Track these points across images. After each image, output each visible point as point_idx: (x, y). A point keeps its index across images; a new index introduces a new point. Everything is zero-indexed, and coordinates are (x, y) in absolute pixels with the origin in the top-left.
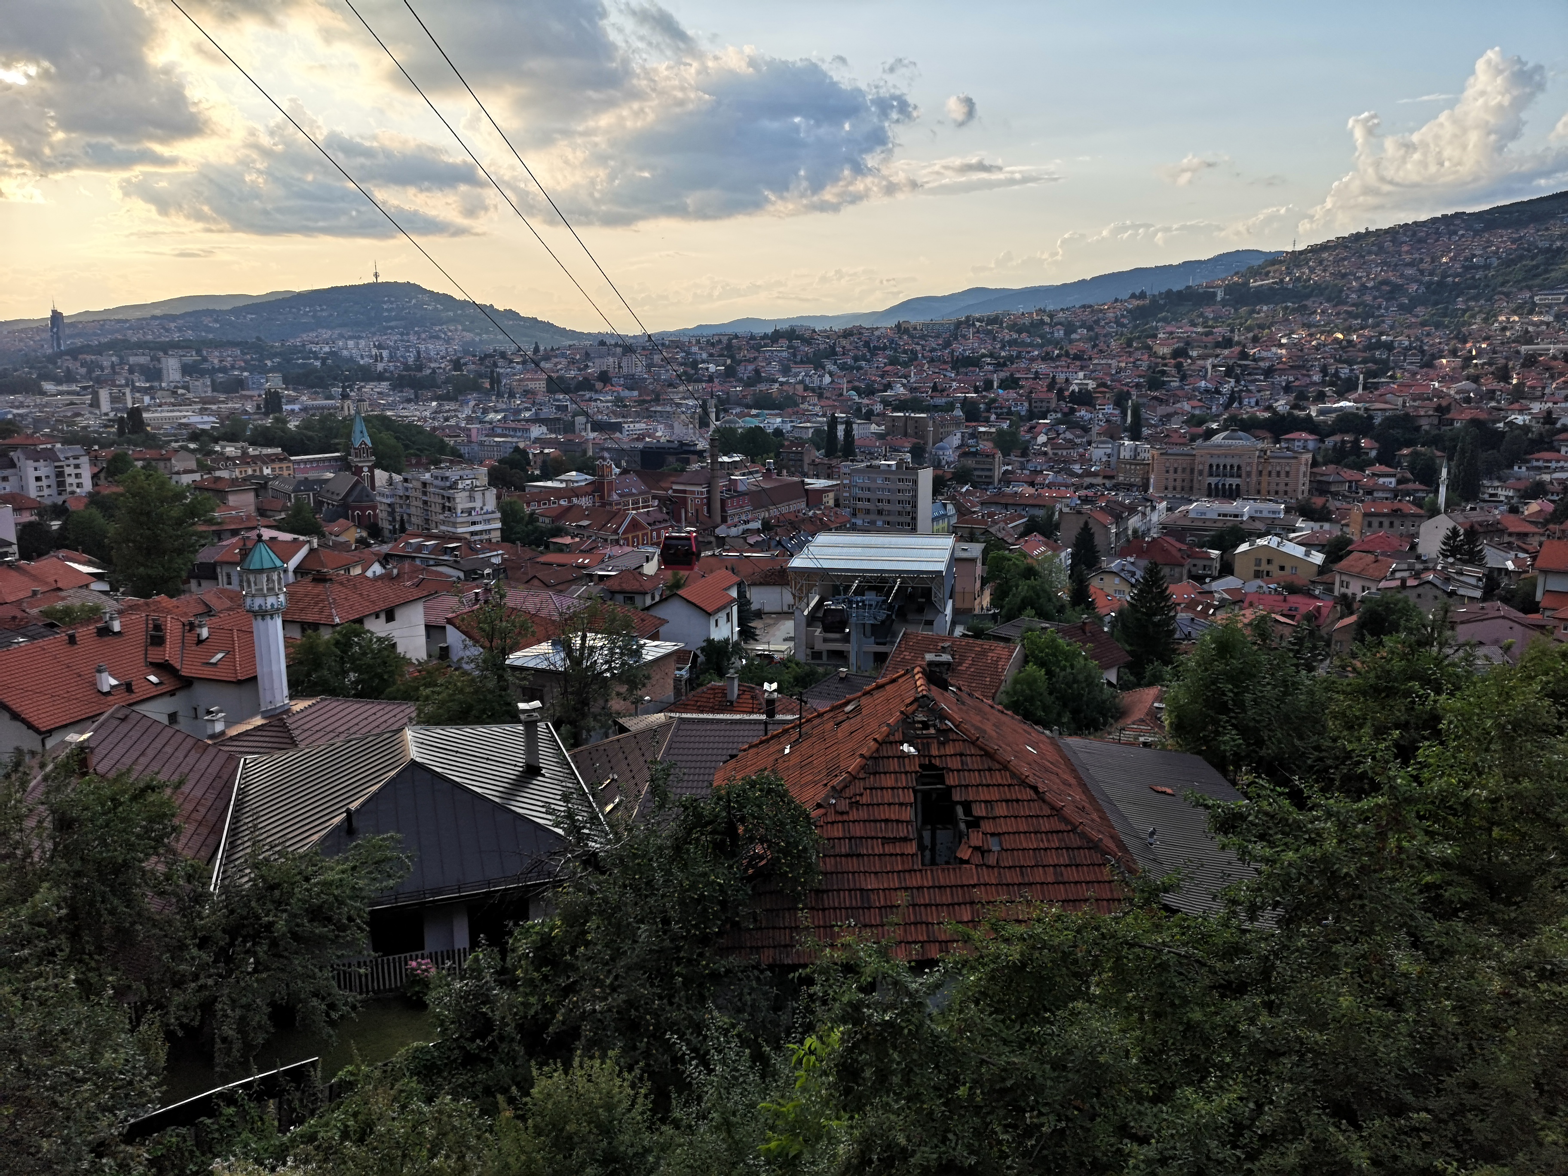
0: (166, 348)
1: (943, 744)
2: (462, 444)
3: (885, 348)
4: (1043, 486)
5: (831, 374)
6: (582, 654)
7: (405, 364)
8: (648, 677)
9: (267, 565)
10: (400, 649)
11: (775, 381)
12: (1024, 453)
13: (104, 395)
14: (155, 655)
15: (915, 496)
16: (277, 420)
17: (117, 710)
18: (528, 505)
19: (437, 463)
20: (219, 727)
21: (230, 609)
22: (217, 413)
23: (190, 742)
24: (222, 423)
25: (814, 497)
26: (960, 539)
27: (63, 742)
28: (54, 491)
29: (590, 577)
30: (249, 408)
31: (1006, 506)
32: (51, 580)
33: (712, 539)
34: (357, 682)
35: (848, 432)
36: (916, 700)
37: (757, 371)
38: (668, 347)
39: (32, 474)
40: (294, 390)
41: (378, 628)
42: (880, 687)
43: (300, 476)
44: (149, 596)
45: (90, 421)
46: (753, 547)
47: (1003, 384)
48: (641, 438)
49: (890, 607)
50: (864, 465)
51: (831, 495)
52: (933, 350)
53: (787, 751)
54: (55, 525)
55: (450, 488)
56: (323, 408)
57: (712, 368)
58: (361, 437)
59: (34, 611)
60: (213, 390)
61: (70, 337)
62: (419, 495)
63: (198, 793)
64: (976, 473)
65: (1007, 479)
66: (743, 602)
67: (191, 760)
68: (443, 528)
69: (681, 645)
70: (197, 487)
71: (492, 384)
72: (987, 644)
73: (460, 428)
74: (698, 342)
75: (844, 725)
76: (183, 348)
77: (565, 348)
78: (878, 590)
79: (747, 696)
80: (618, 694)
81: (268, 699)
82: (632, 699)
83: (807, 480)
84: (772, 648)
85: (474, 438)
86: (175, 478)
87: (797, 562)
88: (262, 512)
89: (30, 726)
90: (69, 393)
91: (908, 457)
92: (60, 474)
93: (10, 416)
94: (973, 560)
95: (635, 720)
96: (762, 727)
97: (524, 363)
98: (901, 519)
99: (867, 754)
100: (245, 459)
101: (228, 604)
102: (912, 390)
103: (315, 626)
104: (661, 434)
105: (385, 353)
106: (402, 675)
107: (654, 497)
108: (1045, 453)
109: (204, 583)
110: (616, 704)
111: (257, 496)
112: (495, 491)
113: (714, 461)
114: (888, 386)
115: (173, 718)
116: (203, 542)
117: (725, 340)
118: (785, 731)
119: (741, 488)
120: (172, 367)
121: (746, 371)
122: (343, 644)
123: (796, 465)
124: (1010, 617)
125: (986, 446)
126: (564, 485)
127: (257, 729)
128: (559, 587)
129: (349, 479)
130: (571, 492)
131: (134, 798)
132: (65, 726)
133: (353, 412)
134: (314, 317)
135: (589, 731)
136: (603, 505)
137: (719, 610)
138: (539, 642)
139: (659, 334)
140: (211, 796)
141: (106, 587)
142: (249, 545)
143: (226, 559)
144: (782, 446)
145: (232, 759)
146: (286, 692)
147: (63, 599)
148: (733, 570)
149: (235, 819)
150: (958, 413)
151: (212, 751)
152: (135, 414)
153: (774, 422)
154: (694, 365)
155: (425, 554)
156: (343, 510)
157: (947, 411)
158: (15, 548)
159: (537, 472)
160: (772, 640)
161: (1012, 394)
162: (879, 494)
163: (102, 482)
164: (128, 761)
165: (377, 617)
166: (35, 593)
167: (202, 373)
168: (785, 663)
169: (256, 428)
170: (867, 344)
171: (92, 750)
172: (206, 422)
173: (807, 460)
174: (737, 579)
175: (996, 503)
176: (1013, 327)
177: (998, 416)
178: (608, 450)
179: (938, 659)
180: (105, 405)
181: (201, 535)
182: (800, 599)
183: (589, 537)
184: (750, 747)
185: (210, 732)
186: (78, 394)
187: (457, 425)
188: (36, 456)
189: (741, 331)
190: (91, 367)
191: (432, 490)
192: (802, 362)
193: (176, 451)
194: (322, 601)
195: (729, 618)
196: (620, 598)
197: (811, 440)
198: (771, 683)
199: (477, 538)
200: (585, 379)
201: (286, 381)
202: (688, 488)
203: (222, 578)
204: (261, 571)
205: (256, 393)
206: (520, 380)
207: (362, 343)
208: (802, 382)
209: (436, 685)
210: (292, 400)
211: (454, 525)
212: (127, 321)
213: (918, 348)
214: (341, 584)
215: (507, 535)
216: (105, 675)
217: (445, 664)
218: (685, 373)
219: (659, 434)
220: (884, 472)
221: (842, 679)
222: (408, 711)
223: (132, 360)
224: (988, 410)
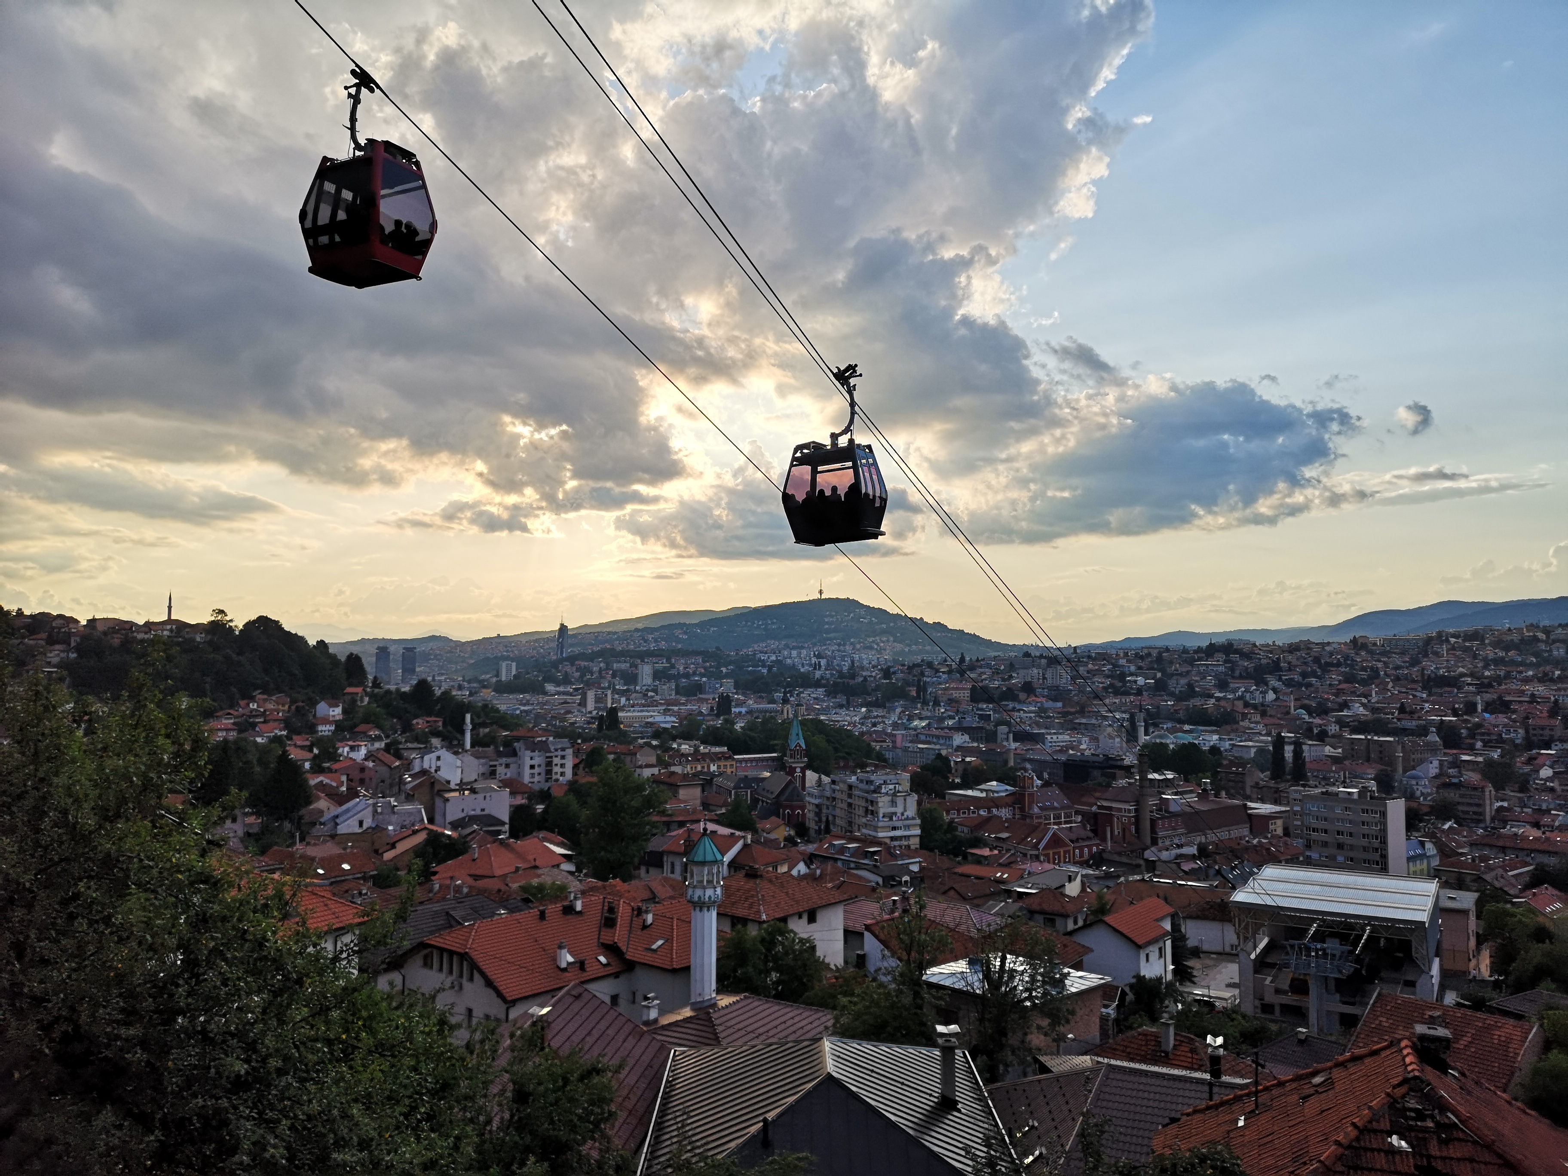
0: (642, 656)
1: (1446, 1142)
2: (888, 749)
3: (1339, 664)
4: (1552, 829)
5: (1275, 690)
6: (1001, 977)
7: (840, 672)
8: (1072, 1013)
9: (709, 858)
10: (819, 953)
11: (1211, 696)
12: (1524, 788)
13: (591, 695)
14: (607, 937)
15: (1384, 830)
16: (726, 721)
17: (574, 987)
18: (948, 813)
19: (863, 766)
20: (653, 1014)
21: (672, 898)
22: (677, 714)
23: (628, 1028)
24: (681, 723)
25: (1259, 824)
26: (1445, 885)
27: (526, 1013)
28: (542, 778)
29: (1009, 893)
30: (704, 710)
31: (1503, 849)
32: (531, 858)
33: (1142, 862)
34: (778, 982)
35: (1298, 754)
36: (1405, 1081)
37: (1190, 686)
38: (1094, 659)
39: (528, 762)
40: (743, 694)
41: (800, 928)
42: (1355, 1059)
43: (741, 774)
44: (605, 879)
45: (577, 718)
46: (1188, 875)
47: (1490, 707)
48: (1063, 750)
49: (1358, 960)
50: (1318, 791)
51: (1279, 822)
52: (1397, 668)
53: (1241, 1123)
54: (540, 808)
55: (874, 792)
56: (766, 711)
57: (1141, 680)
58: (797, 740)
59: (515, 886)
60: (676, 694)
61: (572, 645)
62: (845, 797)
63: (632, 1080)
64: (1460, 808)
65: (1503, 819)
66: (1178, 938)
67: (628, 1045)
68: (864, 831)
69: (1108, 979)
70: (655, 780)
71: (918, 692)
72: (1491, 1020)
73: (886, 734)
74: (1126, 654)
75: (1312, 1100)
76: (657, 656)
77: (990, 659)
78: (1343, 938)
79: (1185, 1048)
80: (1039, 1028)
81: (698, 992)
82: (1054, 1035)
83: (1251, 804)
84: (1213, 993)
85: (899, 744)
86: (638, 770)
87: (1240, 896)
88: (706, 805)
89: (499, 994)
90: (564, 693)
91: (1373, 785)
92: (549, 764)
93: (518, 712)
94: (1464, 912)
95: (1058, 1060)
96: (1206, 1088)
97: (950, 672)
98: (1366, 856)
99: (1345, 1142)
100: (697, 756)
101: (671, 893)
102: (1374, 710)
103: (744, 921)
104: (1085, 746)
105: (823, 662)
106: (820, 981)
107: (1077, 813)
108: (1552, 790)
109: (652, 870)
110: (1036, 1039)
111: (703, 791)
112: (915, 797)
113: (1143, 778)
114: (1345, 705)
115: (615, 999)
116: (654, 831)
117: (1154, 653)
118: (1238, 1099)
119: (1173, 808)
120: (646, 672)
121: (1178, 685)
122: (768, 942)
123: (1237, 787)
124: (1520, 986)
125: (1473, 777)
126: (984, 795)
127: (687, 1020)
128: (976, 901)
129: (783, 778)
130: (991, 802)
131: (581, 1079)
132: (526, 998)
133: (791, 716)
134: (765, 629)
135: (1007, 1066)
136: (1024, 817)
137: (1149, 943)
138: (956, 959)
139: (1085, 646)
140: (642, 1085)
141: (572, 868)
142: (695, 838)
143: (672, 849)
144: (1220, 765)
145: (664, 1050)
146: (714, 986)
147: (539, 876)
148: (1166, 899)
149: (663, 1112)
150: (1433, 737)
151: (647, 1038)
152: (613, 712)
153: (1210, 739)
154: (1122, 677)
155: (846, 857)
156: (775, 809)
157: (1420, 735)
158: (507, 827)
159: (957, 780)
160: (1213, 984)
161: (1502, 719)
162: (1339, 826)
163: (581, 771)
164: (576, 1039)
165: (800, 917)
166: (517, 869)
167: (670, 678)
168: (1230, 1014)
169: (708, 727)
170: (1317, 660)
171: (549, 1023)
172: (668, 721)
173: (1249, 782)
174: (1171, 910)
175: (1491, 846)
176: (1498, 644)
177: (1486, 744)
178: (1030, 761)
179: (1432, 1032)
180: (591, 705)
181: (654, 825)
182: (1246, 939)
183: (1008, 850)
184: (1195, 1112)
185: (645, 1018)
186: (571, 695)
187: (884, 731)
188: (533, 747)
189: (1172, 644)
190: (584, 671)
191: (857, 792)
192: (1241, 677)
193: (642, 747)
194: (753, 896)
195: (1161, 953)
196: (1040, 918)
197: (1253, 761)
198: (1215, 1036)
199: (896, 843)
200: (1009, 689)
201: (737, 686)
202: (1114, 805)
203: (667, 867)
204: (703, 863)
205: (711, 696)
206: (945, 689)
207: (804, 652)
208: (1241, 698)
209: (852, 995)
210: (740, 704)
211: (876, 829)
212: (616, 633)
213: (1380, 665)
214: (770, 881)
215: (926, 843)
216: (564, 951)
217: (862, 973)
218: (1112, 685)
219: (1083, 747)
220: (1344, 800)
221: (1301, 1042)
222: (824, 1019)
223: (615, 666)
224: (1472, 735)
